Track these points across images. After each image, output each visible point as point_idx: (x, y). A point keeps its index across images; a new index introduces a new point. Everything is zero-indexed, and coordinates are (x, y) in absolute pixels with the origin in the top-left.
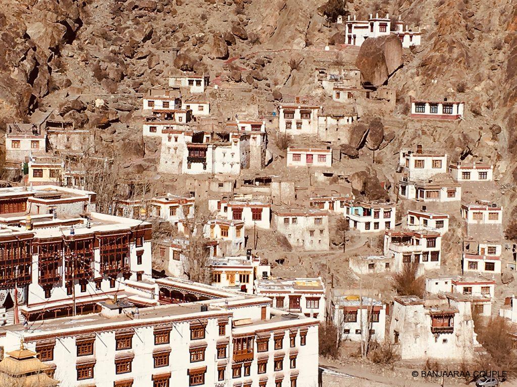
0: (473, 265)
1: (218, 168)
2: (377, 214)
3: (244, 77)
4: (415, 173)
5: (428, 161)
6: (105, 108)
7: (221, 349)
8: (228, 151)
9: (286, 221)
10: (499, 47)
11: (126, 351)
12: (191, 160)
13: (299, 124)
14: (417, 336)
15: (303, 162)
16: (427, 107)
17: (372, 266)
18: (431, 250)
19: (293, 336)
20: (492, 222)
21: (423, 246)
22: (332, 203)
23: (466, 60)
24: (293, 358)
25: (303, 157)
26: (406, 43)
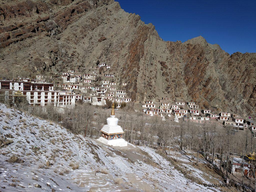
0: (109, 95)
1: (72, 82)
2: (96, 88)
3: (81, 71)
4: (104, 84)
5: (106, 82)
6: (57, 74)
7: (57, 97)
8: (73, 79)
9: (80, 88)
10: (121, 68)
11: (40, 95)
12: (67, 80)
13: (87, 77)
14: (95, 102)
15: (87, 82)
16: (108, 75)
17: (93, 94)
18: (103, 93)
19: (70, 97)
20: (114, 90)
21: (102, 92)
22: (89, 87)
23: (116, 70)
24: (70, 100)
25: (87, 81)
26: (108, 68)
